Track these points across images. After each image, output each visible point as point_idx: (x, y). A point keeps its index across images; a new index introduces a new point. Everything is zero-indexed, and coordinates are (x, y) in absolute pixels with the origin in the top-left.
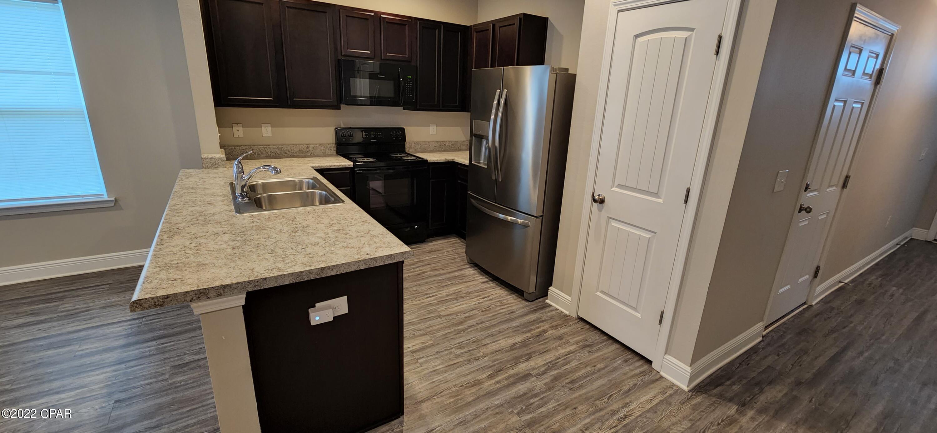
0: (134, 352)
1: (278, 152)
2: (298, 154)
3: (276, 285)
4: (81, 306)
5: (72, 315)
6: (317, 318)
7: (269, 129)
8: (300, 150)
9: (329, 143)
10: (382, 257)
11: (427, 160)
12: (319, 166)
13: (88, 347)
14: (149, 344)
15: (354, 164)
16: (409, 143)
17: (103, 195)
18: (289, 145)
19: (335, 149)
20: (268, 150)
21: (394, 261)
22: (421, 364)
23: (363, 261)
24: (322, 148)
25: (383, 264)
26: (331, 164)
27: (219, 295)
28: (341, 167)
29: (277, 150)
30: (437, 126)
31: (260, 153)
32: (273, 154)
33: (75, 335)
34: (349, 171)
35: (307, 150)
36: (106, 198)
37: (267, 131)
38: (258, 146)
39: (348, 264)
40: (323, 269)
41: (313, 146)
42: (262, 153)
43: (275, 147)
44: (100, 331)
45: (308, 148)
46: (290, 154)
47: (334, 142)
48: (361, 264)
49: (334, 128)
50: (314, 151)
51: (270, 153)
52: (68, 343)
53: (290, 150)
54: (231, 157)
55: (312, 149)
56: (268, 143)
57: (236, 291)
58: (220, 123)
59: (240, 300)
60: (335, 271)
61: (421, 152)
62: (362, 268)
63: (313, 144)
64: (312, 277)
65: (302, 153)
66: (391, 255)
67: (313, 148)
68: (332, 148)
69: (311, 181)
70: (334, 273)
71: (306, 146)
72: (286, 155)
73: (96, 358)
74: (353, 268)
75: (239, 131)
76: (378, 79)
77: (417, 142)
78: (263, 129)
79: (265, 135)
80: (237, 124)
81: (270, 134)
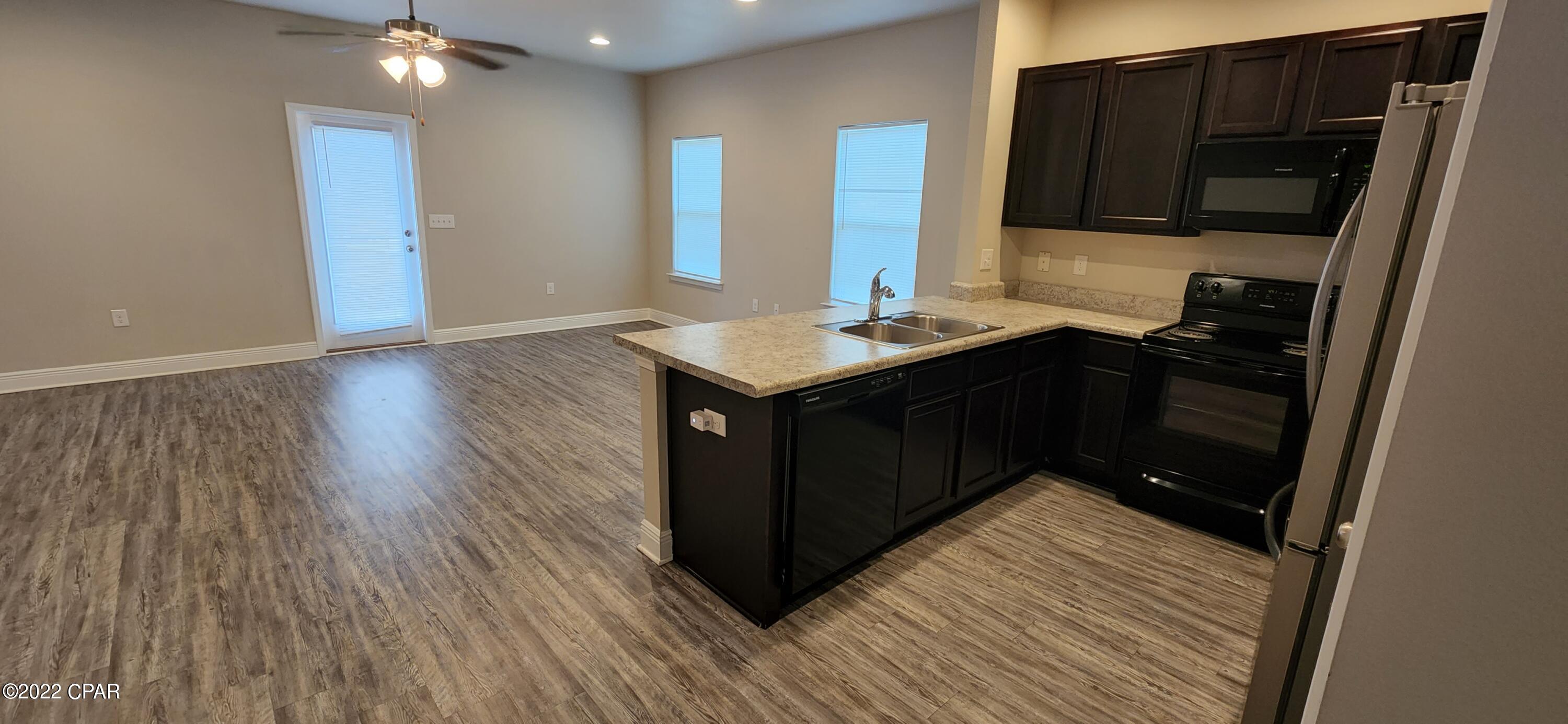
2: (1114, 308)
7: (1085, 263)
8: (1119, 303)
9: (1175, 298)
18: (1104, 292)
20: (1072, 295)
24: (1160, 305)
26: (1102, 326)
28: (1119, 334)
29: (1084, 297)
31: (1060, 297)
32: (1077, 303)
35: (1132, 304)
37: (1080, 267)
42: (1063, 298)
45: (1132, 301)
46: (1103, 306)
47: (1184, 297)
49: (1190, 272)
50: (1143, 307)
51: (1073, 300)
53: (1104, 300)
54: (1025, 296)
55: (1140, 305)
63: (1144, 297)
65: (1123, 307)
67: (1143, 303)
71: (1132, 298)
72: (1095, 306)
75: (1044, 263)
78: (1077, 262)
79: (1076, 272)
80: (1045, 252)
81: (1083, 272)
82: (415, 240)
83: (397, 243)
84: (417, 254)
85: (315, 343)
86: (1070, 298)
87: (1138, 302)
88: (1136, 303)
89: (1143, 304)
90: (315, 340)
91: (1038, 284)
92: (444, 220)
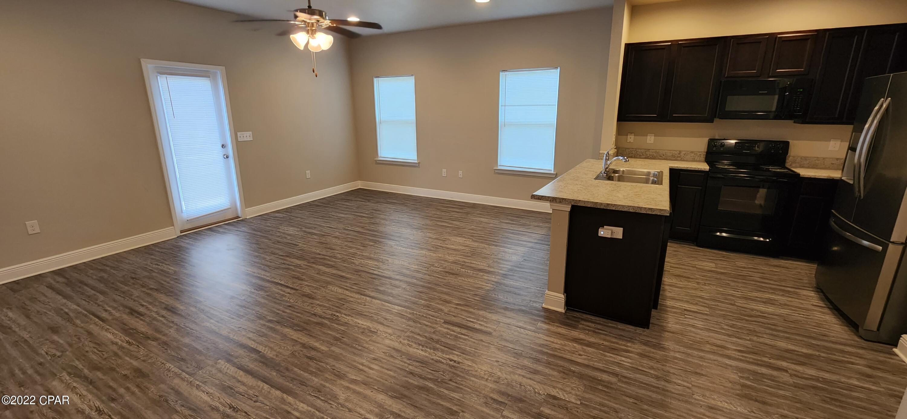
0: (538, 246)
1: (655, 155)
3: (584, 205)
4: (528, 223)
5: (523, 225)
6: (602, 233)
7: (653, 138)
8: (672, 155)
9: (700, 151)
10: (645, 208)
11: (799, 175)
12: (677, 167)
13: (524, 238)
14: (546, 246)
15: (709, 169)
16: (794, 157)
17: (551, 170)
19: (705, 156)
20: (647, 153)
21: (653, 213)
22: (686, 318)
23: (632, 206)
24: (693, 155)
25: (645, 213)
26: (688, 166)
27: (560, 202)
28: (697, 169)
29: (654, 153)
30: (841, 142)
31: (641, 154)
32: (650, 156)
33: (521, 233)
34: (703, 174)
35: (679, 155)
36: (552, 172)
37: (650, 139)
38: (641, 149)
39: (623, 206)
40: (608, 204)
41: (684, 152)
42: (643, 155)
43: (653, 151)
44: (530, 234)
45: (679, 154)
46: (664, 157)
47: (706, 150)
48: (631, 208)
49: (708, 139)
51: (648, 155)
52: (519, 234)
56: (649, 148)
57: (567, 202)
58: (620, 132)
59: (568, 208)
60: (615, 207)
61: (802, 167)
62: (631, 211)
63: (685, 151)
64: (602, 207)
66: (652, 209)
68: (702, 156)
69: (656, 173)
70: (614, 209)
71: (679, 152)
73: (525, 243)
74: (626, 210)
75: (631, 138)
76: (760, 95)
77: (804, 157)
78: (648, 137)
79: (648, 142)
80: (631, 133)
81: (652, 142)
82: (230, 150)
83: (218, 153)
84: (231, 160)
85: (173, 227)
86: (647, 155)
87: (682, 154)
88: (681, 155)
89: (685, 155)
90: (173, 225)
91: (629, 149)
92: (246, 136)
